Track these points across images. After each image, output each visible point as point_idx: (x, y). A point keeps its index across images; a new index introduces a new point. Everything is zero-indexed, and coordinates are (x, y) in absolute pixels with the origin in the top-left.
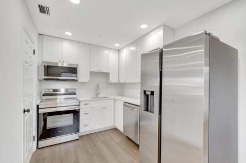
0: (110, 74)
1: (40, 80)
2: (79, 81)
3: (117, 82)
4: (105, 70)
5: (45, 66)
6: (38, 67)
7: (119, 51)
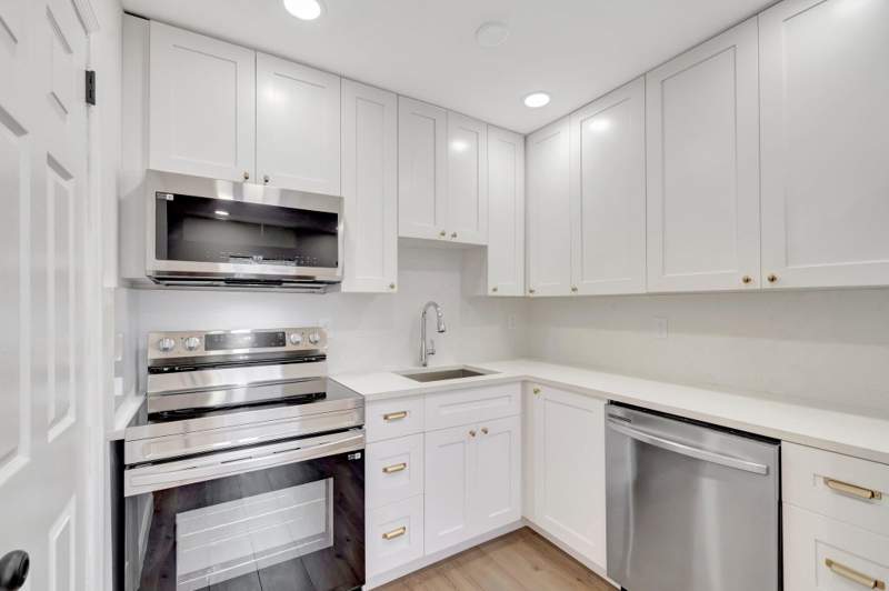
0: (492, 255)
1: (133, 284)
2: (345, 287)
3: (520, 293)
4: (467, 236)
5: (159, 200)
6: (120, 205)
7: (526, 138)
